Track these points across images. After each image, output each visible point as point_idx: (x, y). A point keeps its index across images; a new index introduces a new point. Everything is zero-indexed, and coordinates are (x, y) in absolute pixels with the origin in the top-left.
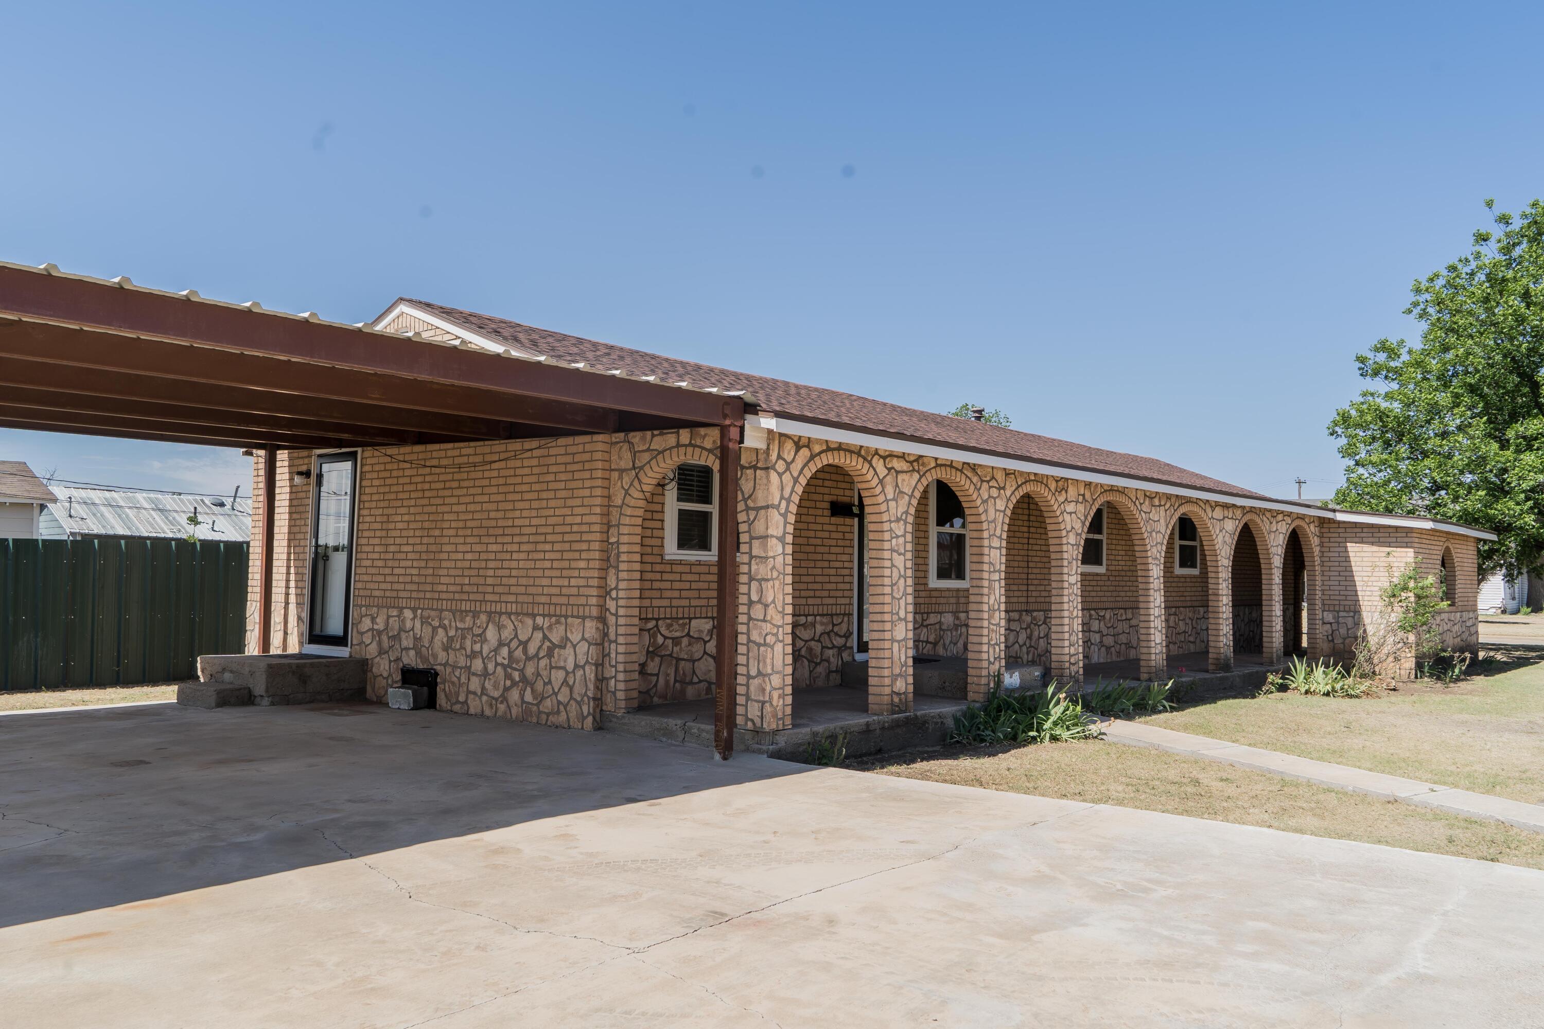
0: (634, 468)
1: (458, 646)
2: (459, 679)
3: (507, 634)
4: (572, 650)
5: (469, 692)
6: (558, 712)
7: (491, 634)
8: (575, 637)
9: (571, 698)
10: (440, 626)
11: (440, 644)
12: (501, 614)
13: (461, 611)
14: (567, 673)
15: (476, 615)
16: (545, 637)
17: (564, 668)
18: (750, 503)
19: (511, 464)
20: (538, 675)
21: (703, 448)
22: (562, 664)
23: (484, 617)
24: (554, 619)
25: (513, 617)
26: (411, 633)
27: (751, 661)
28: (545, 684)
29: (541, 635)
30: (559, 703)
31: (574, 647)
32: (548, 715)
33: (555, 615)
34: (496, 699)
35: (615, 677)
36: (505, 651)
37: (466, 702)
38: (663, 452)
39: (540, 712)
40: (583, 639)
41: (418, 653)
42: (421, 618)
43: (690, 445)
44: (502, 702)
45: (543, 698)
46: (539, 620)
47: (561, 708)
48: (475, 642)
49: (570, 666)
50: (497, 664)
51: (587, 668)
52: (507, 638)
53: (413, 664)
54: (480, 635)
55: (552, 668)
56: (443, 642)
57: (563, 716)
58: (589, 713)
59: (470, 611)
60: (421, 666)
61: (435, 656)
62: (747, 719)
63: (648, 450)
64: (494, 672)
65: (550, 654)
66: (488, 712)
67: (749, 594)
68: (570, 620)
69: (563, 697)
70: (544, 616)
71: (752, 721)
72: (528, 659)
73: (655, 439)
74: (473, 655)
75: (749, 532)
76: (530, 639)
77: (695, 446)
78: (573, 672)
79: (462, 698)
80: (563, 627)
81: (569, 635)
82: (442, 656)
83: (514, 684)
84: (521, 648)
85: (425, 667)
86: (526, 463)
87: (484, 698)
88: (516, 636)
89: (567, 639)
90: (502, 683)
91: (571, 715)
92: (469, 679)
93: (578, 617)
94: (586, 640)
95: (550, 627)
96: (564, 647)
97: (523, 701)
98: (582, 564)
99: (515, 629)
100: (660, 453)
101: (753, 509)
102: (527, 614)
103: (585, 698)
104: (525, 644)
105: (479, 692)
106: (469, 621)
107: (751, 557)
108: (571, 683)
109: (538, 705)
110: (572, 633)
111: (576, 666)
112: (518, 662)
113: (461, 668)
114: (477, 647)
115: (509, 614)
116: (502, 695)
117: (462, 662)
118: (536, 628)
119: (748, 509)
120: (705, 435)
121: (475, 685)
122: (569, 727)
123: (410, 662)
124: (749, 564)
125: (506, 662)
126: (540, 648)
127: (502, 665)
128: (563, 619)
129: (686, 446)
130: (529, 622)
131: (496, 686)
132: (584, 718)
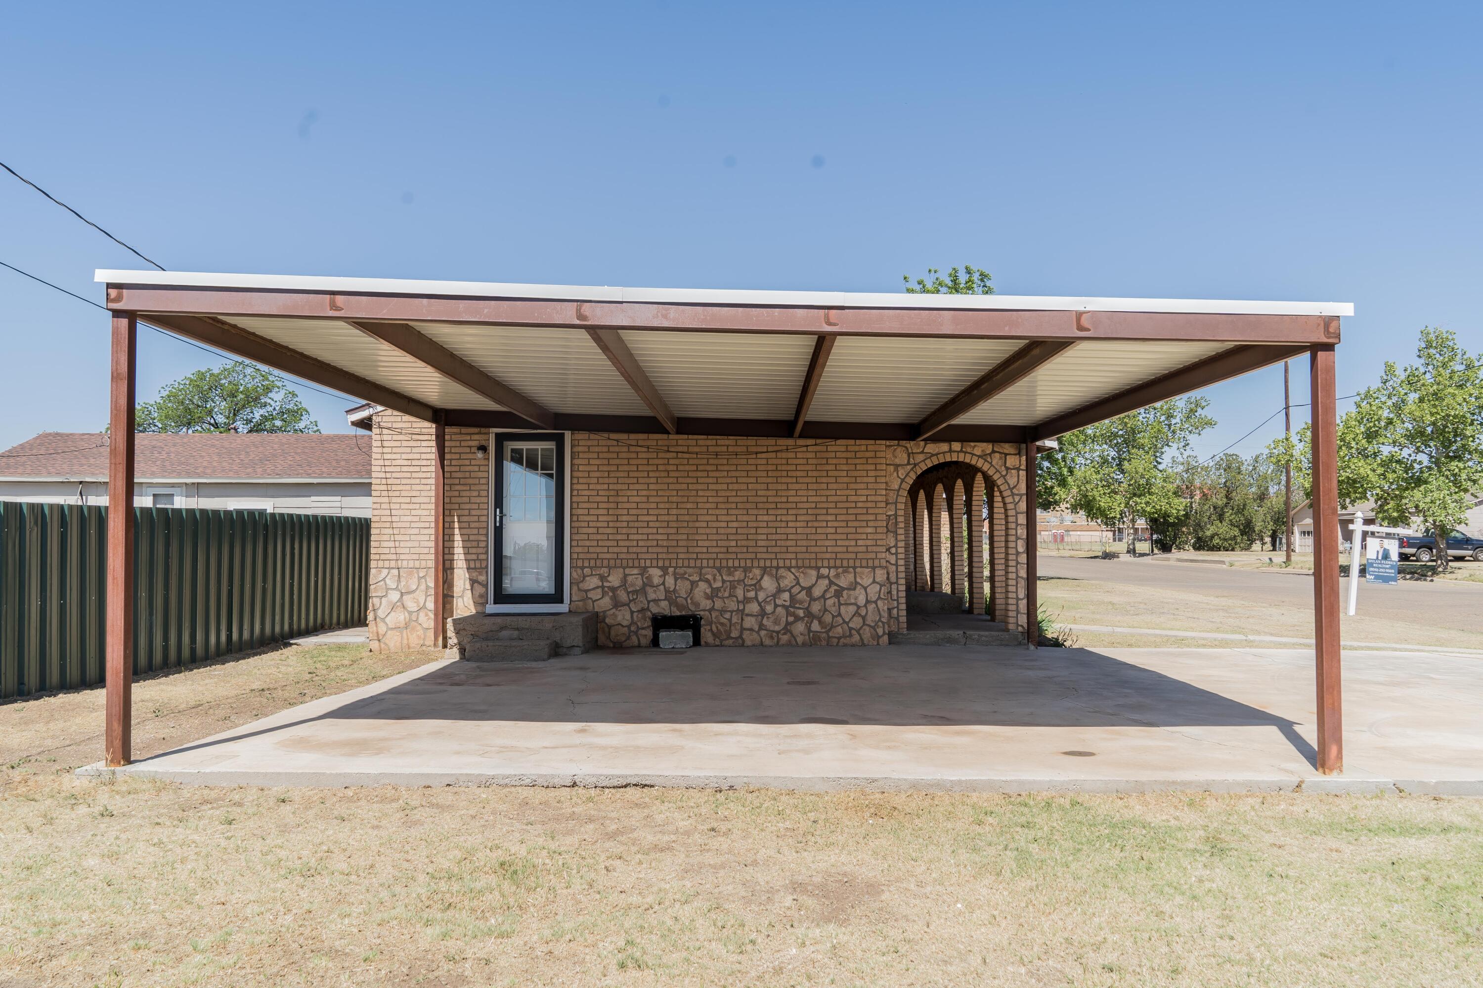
0: (908, 464)
1: (726, 594)
2: (730, 620)
3: (788, 580)
4: (863, 591)
5: (743, 629)
6: (851, 635)
7: (768, 583)
8: (866, 581)
9: (864, 624)
10: (700, 580)
11: (702, 594)
12: (778, 568)
13: (728, 568)
14: (859, 607)
15: (746, 570)
16: (831, 583)
17: (855, 604)
18: (1015, 491)
19: (784, 455)
20: (826, 610)
21: (973, 454)
22: (853, 601)
23: (757, 572)
24: (840, 570)
25: (793, 570)
26: (662, 587)
27: (1019, 590)
28: (834, 617)
29: (826, 582)
30: (851, 629)
31: (865, 589)
32: (839, 638)
33: (842, 567)
34: (778, 632)
35: (897, 607)
36: (786, 595)
37: (741, 637)
38: (937, 454)
39: (829, 637)
40: (874, 582)
41: (672, 602)
42: (675, 574)
43: (961, 451)
44: (785, 634)
45: (832, 627)
46: (824, 571)
47: (854, 632)
48: (748, 591)
49: (862, 600)
50: (776, 606)
51: (880, 603)
52: (787, 586)
53: (667, 612)
54: (755, 585)
55: (840, 604)
56: (705, 593)
57: (856, 638)
58: (884, 633)
59: (740, 567)
60: (679, 614)
61: (697, 605)
62: (1018, 625)
63: (922, 452)
64: (774, 612)
65: (838, 594)
66: (767, 642)
67: (1016, 548)
68: (858, 570)
69: (856, 623)
70: (829, 568)
71: (1022, 626)
72: (813, 599)
73: (928, 445)
74: (747, 600)
75: (1015, 509)
76: (813, 585)
77: (966, 453)
78: (865, 606)
79: (735, 634)
80: (853, 575)
81: (858, 580)
82: (706, 604)
83: (797, 619)
84: (804, 592)
85: (684, 613)
86: (799, 455)
87: (763, 633)
88: (798, 583)
89: (857, 583)
90: (784, 619)
91: (864, 637)
92: (742, 620)
93: (867, 567)
94: (878, 583)
95: (837, 576)
96: (854, 589)
97: (809, 631)
98: (870, 530)
99: (797, 578)
100: (933, 455)
101: (1017, 495)
102: (810, 567)
103: (880, 624)
104: (809, 590)
105: (756, 628)
106: (738, 575)
107: (1017, 525)
108: (863, 613)
109: (827, 632)
110: (861, 578)
111: (868, 601)
112: (801, 602)
113: (732, 612)
114: (752, 594)
115: (789, 569)
116: (785, 628)
117: (733, 605)
118: (819, 577)
119: (1013, 495)
120: (975, 446)
121: (749, 622)
122: (863, 645)
123: (662, 611)
124: (1016, 529)
125: (788, 604)
126: (825, 591)
127: (783, 606)
128: (851, 570)
129: (958, 452)
130: (814, 573)
131: (776, 622)
132: (879, 637)
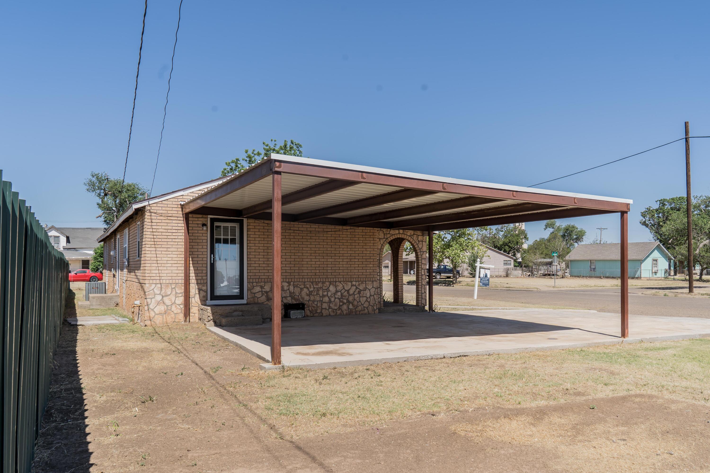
0: (384, 238)
1: (315, 294)
2: (317, 305)
3: (340, 287)
4: (369, 291)
5: (322, 309)
6: (364, 310)
7: (332, 288)
8: (370, 287)
9: (369, 305)
10: (304, 287)
11: (305, 294)
12: (336, 282)
13: (316, 282)
14: (367, 298)
15: (323, 283)
16: (357, 288)
17: (366, 297)
18: (421, 250)
19: (338, 233)
20: (355, 300)
21: (407, 235)
22: (365, 295)
23: (328, 283)
24: (360, 282)
25: (342, 283)
26: (288, 291)
27: (422, 289)
28: (358, 302)
29: (355, 287)
30: (364, 307)
31: (370, 290)
32: (360, 311)
33: (361, 281)
34: (336, 310)
35: (380, 298)
36: (339, 294)
37: (321, 312)
38: (394, 235)
39: (356, 311)
40: (373, 287)
41: (293, 298)
42: (294, 285)
43: (403, 234)
44: (339, 310)
45: (357, 306)
46: (354, 283)
47: (365, 308)
48: (324, 292)
49: (368, 295)
50: (335, 298)
51: (375, 296)
52: (340, 289)
53: (290, 302)
54: (327, 289)
55: (360, 297)
56: (306, 293)
57: (366, 311)
58: (377, 308)
59: (320, 281)
60: (295, 303)
61: (303, 298)
62: (422, 304)
63: (389, 234)
64: (334, 301)
65: (359, 293)
66: (332, 314)
67: (421, 273)
68: (367, 282)
69: (366, 305)
70: (356, 281)
71: (423, 304)
72: (350, 295)
73: (391, 231)
74: (324, 296)
75: (421, 257)
76: (350, 289)
77: (404, 234)
78: (370, 297)
79: (319, 311)
80: (365, 284)
81: (367, 287)
82: (307, 298)
83: (344, 303)
84: (346, 292)
85: (297, 302)
86: (344, 233)
87: (330, 310)
88: (344, 288)
89: (366, 288)
90: (338, 304)
91: (369, 310)
92: (322, 305)
93: (370, 281)
94: (374, 288)
95: (359, 285)
96: (366, 290)
97: (349, 309)
98: (371, 266)
99: (343, 286)
100: (393, 235)
101: (422, 252)
102: (349, 281)
103: (375, 304)
104: (348, 291)
105: (328, 308)
106: (320, 285)
107: (422, 264)
108: (369, 301)
109: (355, 309)
110: (368, 286)
111: (370, 295)
112: (345, 296)
113: (317, 301)
114: (325, 293)
115: (340, 282)
116: (339, 308)
117: (318, 298)
118: (352, 285)
119: (421, 252)
120: (408, 232)
121: (325, 306)
122: (369, 314)
123: (288, 302)
125: (340, 297)
126: (354, 292)
127: (338, 298)
128: (364, 282)
129: (402, 234)
130: (350, 284)
131: (335, 305)
132: (375, 310)
